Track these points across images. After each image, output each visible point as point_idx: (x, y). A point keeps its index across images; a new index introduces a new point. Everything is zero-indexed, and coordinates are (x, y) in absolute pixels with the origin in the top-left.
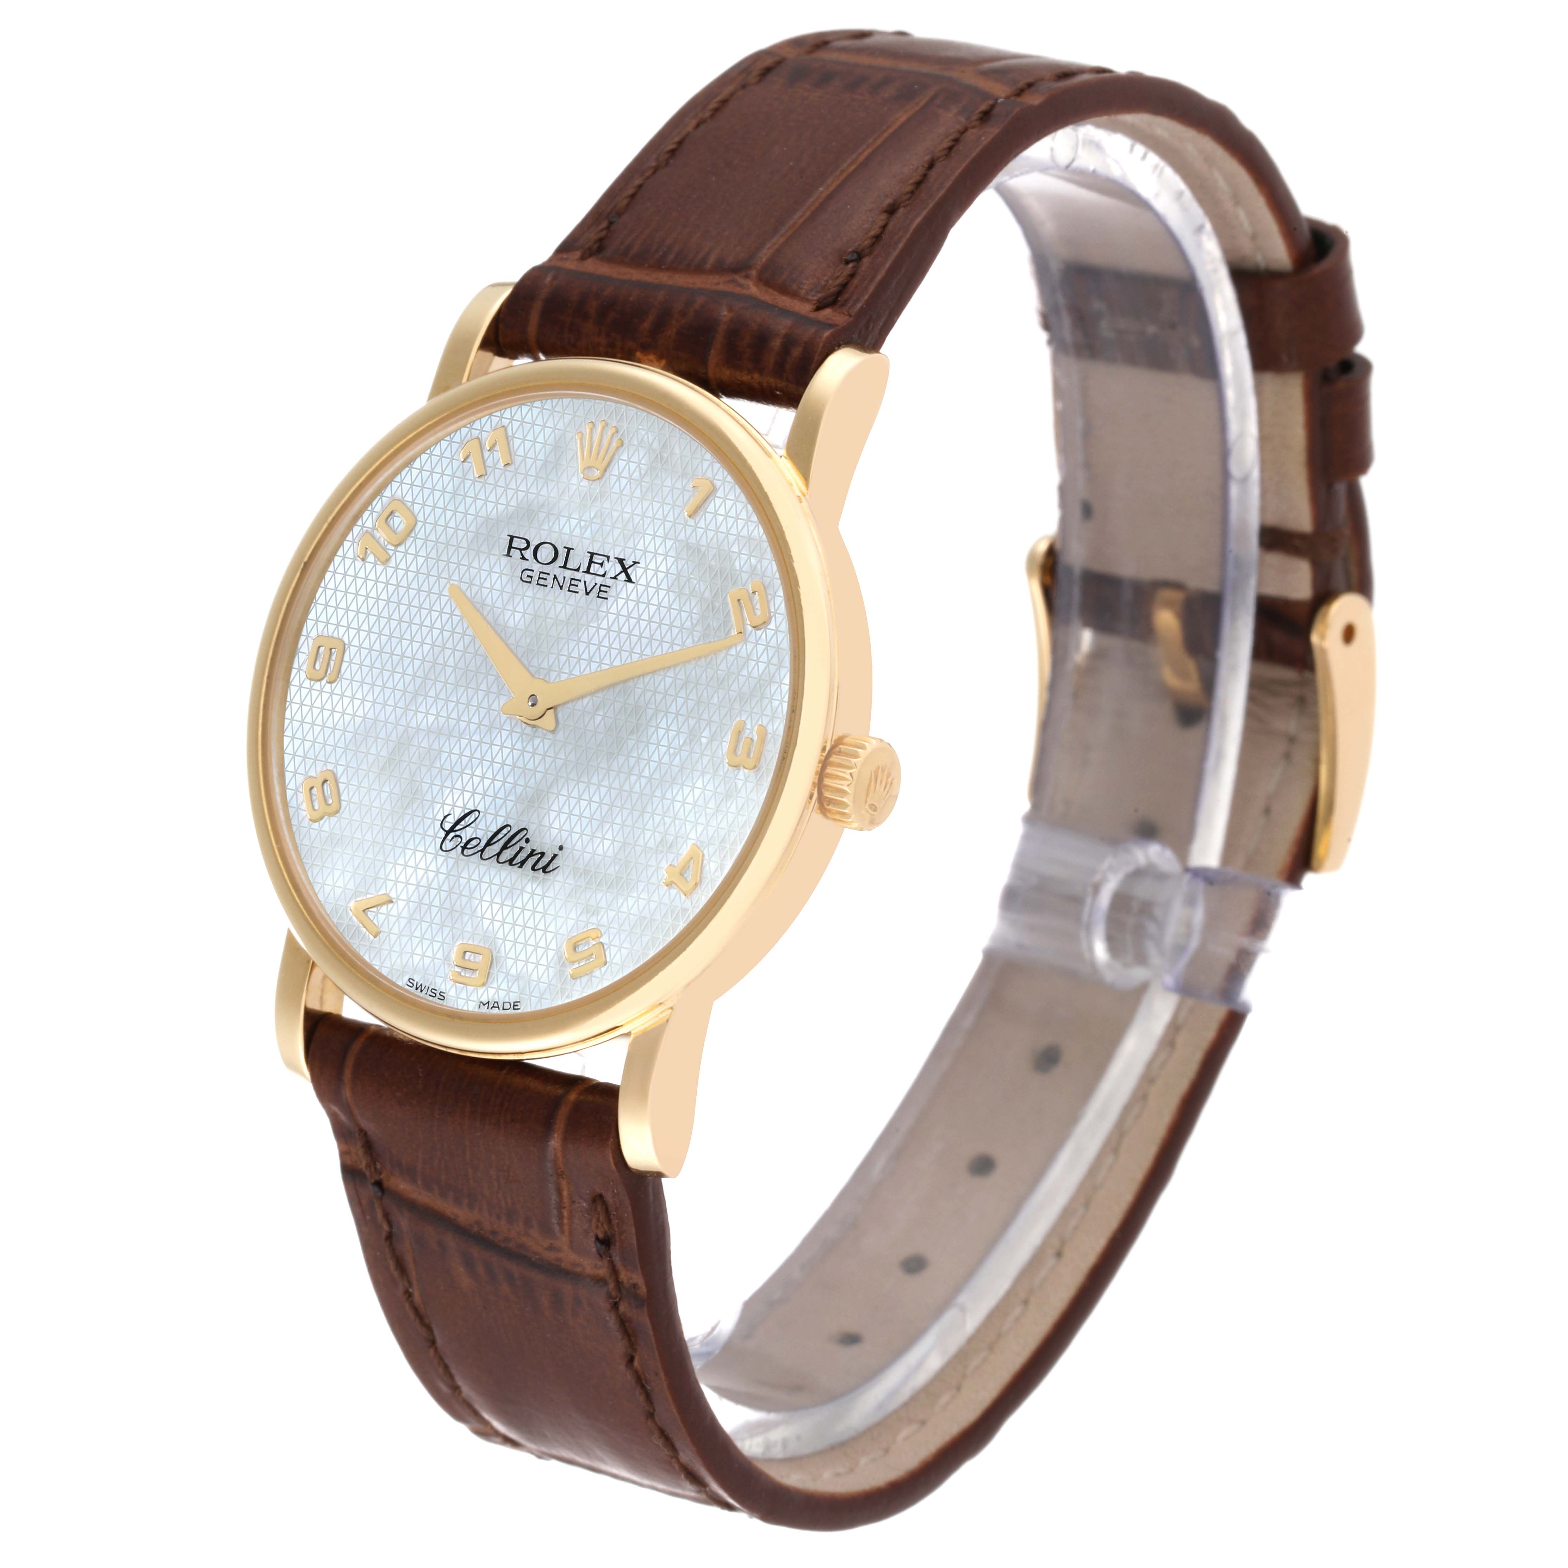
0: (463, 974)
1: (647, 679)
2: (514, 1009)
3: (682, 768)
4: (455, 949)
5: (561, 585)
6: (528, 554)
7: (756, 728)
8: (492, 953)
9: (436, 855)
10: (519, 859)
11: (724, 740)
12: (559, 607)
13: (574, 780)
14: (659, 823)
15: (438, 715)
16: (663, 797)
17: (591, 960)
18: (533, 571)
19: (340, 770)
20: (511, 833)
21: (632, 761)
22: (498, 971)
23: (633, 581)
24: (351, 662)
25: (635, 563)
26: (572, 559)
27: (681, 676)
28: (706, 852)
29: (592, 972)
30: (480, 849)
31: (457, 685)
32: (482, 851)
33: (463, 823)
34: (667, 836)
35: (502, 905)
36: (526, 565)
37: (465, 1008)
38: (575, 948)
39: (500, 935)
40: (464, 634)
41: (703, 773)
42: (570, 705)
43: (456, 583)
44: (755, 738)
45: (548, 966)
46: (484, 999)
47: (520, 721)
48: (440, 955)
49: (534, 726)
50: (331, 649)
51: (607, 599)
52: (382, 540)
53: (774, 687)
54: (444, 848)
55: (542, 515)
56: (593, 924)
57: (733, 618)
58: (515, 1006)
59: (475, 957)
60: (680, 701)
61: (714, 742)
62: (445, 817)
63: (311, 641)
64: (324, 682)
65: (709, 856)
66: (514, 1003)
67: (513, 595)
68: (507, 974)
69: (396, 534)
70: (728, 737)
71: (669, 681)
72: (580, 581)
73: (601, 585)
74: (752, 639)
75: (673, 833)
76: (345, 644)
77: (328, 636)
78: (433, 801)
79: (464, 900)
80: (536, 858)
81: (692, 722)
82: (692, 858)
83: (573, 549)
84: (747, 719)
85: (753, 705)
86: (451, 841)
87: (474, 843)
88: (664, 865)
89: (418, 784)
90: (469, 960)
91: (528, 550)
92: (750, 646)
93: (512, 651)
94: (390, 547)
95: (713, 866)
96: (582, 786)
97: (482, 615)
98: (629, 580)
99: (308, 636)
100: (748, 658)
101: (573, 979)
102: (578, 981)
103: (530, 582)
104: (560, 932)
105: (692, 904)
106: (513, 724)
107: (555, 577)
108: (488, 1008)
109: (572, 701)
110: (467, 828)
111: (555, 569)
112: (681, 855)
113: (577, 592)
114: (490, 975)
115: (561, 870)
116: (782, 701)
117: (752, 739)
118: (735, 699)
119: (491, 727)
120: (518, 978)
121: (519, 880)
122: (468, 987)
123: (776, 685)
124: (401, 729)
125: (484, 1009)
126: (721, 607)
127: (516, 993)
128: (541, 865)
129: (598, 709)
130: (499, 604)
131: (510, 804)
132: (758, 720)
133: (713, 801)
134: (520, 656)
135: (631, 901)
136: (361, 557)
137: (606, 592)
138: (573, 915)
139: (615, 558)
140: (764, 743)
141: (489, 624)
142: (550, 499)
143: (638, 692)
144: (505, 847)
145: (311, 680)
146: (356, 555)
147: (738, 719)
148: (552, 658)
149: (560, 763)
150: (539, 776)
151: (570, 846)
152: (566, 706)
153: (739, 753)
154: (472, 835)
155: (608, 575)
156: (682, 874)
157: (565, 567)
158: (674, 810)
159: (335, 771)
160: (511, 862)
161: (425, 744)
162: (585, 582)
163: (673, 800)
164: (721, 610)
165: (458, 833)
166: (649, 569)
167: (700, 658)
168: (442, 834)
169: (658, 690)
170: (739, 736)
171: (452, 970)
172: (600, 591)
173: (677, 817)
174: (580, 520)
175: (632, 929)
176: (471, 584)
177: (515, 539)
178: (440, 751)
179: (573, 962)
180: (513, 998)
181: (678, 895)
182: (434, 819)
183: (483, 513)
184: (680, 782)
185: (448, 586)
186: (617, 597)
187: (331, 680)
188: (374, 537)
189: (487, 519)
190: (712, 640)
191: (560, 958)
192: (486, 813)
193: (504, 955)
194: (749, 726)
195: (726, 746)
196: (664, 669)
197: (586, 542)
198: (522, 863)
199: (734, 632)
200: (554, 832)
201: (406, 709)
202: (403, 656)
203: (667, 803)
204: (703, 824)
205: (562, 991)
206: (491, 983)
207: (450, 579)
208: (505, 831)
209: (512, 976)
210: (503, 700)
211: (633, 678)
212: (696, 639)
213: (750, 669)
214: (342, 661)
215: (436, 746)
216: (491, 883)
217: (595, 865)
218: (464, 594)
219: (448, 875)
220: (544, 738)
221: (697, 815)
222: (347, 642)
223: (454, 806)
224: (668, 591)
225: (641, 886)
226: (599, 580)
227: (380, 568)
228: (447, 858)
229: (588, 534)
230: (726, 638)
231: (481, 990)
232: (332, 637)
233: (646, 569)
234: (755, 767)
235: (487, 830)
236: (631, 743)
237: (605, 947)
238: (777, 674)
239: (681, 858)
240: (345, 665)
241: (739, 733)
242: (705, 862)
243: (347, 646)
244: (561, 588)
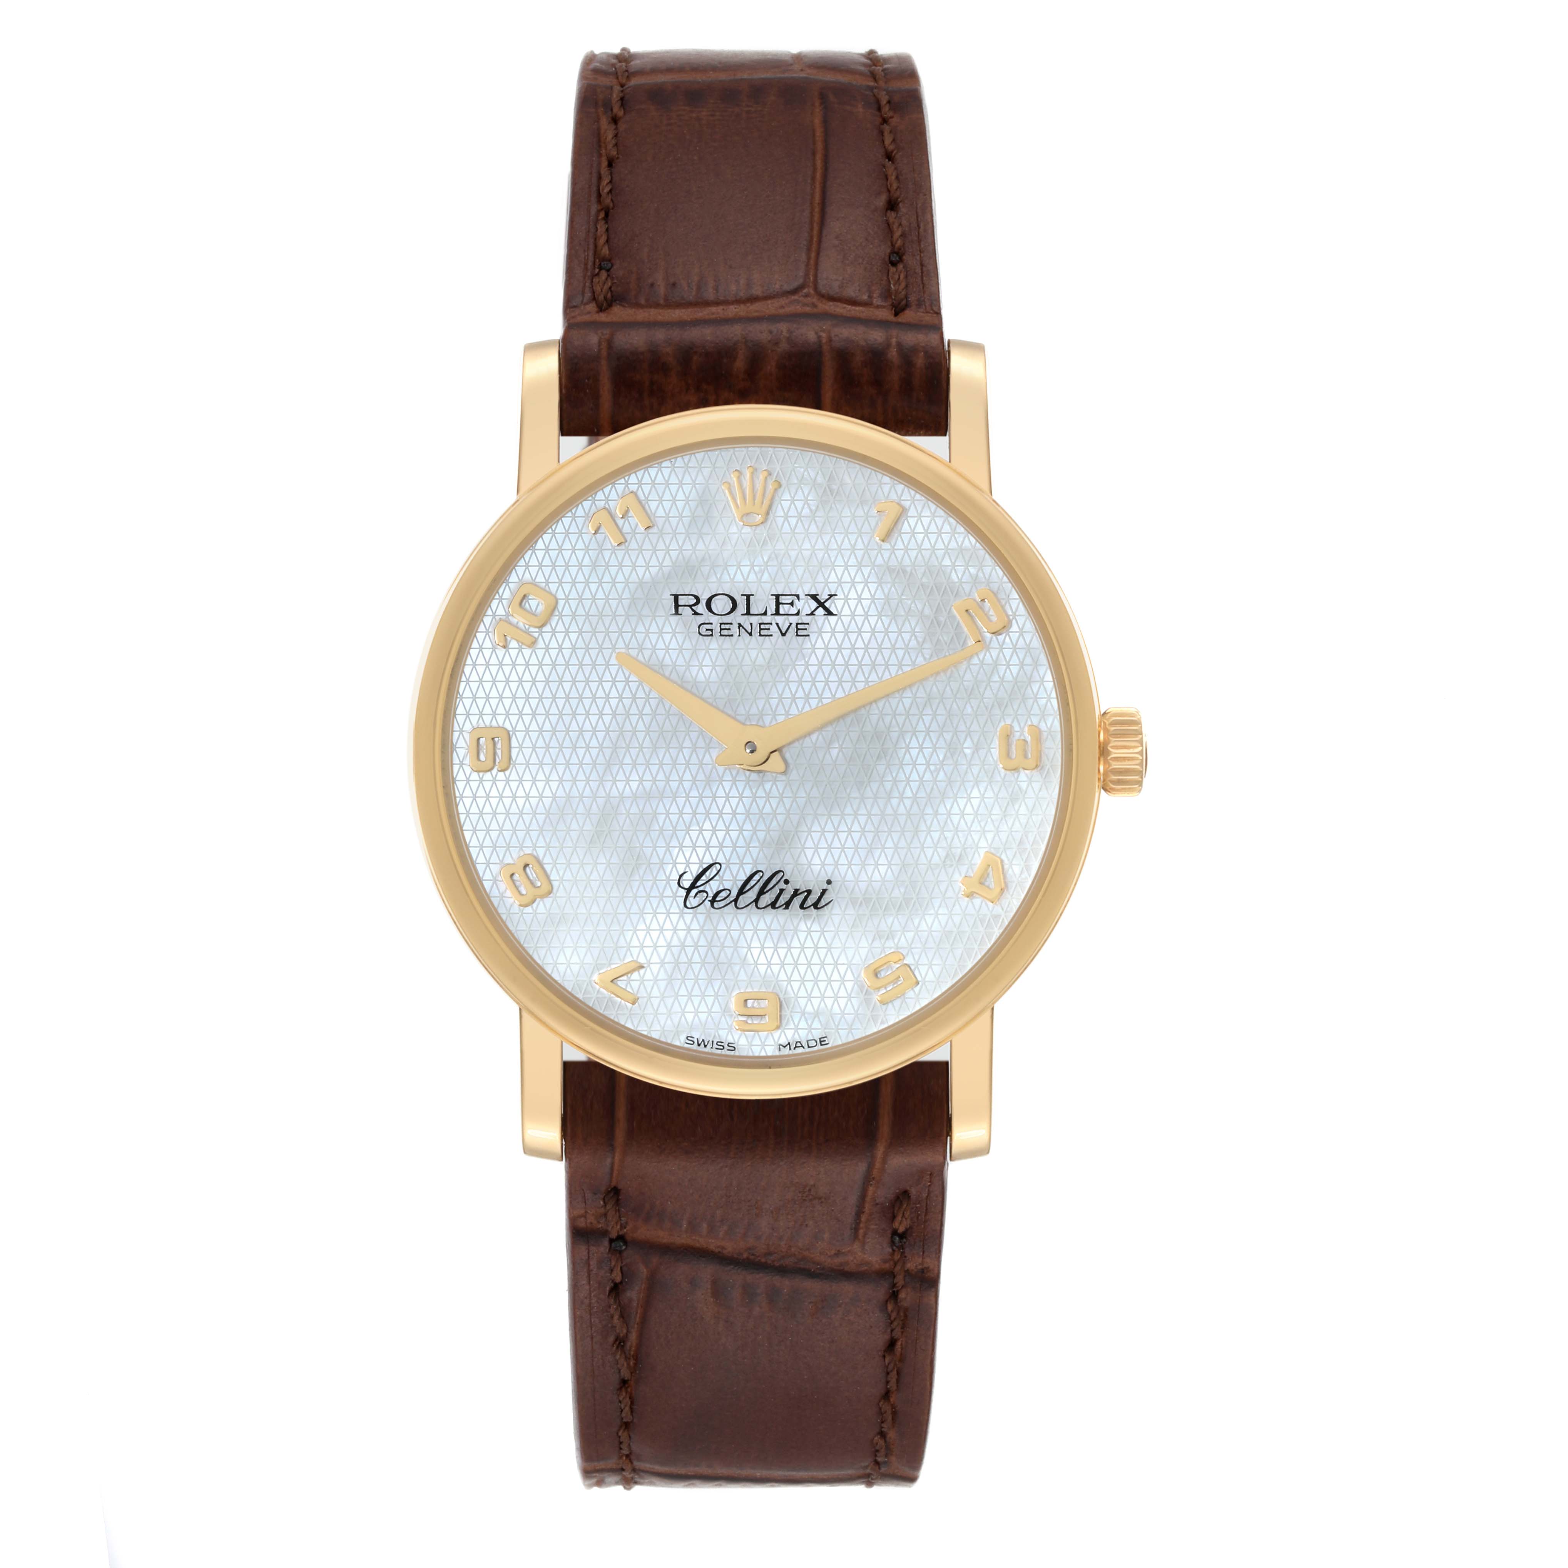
0: (750, 1021)
1: (881, 704)
2: (821, 1045)
3: (950, 782)
4: (733, 1000)
5: (750, 631)
6: (701, 608)
7: (1026, 729)
8: (778, 996)
9: (682, 914)
10: (782, 900)
11: (992, 746)
12: (753, 654)
13: (825, 815)
14: (939, 839)
15: (641, 781)
16: (936, 813)
17: (899, 983)
18: (711, 624)
19: (540, 852)
20: (765, 878)
21: (888, 786)
22: (791, 1012)
23: (834, 613)
24: (521, 747)
25: (831, 596)
26: (754, 605)
27: (921, 693)
28: (1003, 857)
29: (904, 994)
30: (732, 899)
31: (655, 748)
32: (736, 900)
33: (704, 878)
34: (952, 850)
35: (776, 948)
36: (700, 620)
37: (763, 1054)
38: (876, 974)
39: (783, 976)
40: (648, 698)
41: (977, 783)
42: (796, 744)
43: (623, 651)
44: (1029, 739)
45: (849, 997)
46: (784, 1041)
47: (741, 770)
48: (716, 1008)
49: (759, 772)
50: (493, 739)
51: (808, 635)
52: (521, 625)
53: (1035, 687)
54: (688, 905)
55: (705, 570)
56: (891, 948)
57: (965, 629)
58: (822, 1041)
59: (759, 1004)
60: (927, 719)
61: (981, 751)
62: (681, 876)
63: (467, 736)
64: (494, 771)
65: (1008, 860)
66: (820, 1039)
67: (695, 651)
68: (803, 1013)
69: (536, 616)
70: (996, 743)
71: (907, 702)
72: (771, 624)
73: (797, 624)
74: (994, 644)
75: (959, 845)
76: (508, 732)
77: (486, 727)
78: (662, 864)
79: (729, 951)
80: (802, 896)
81: (948, 736)
82: (989, 866)
83: (753, 595)
84: (1013, 722)
85: (1015, 707)
86: (695, 897)
87: (723, 894)
88: (958, 877)
89: (638, 849)
90: (753, 1007)
91: (700, 605)
92: (994, 653)
93: (711, 705)
94: (532, 629)
95: (1017, 869)
96: (836, 820)
97: (664, 676)
98: (829, 613)
99: (461, 731)
100: (996, 664)
101: (884, 1004)
102: (890, 1005)
103: (712, 635)
104: (854, 962)
105: (1003, 909)
106: (734, 773)
107: (740, 625)
108: (790, 1049)
109: (798, 740)
110: (711, 882)
111: (738, 617)
112: (974, 865)
113: (771, 635)
114: (783, 1018)
115: (836, 903)
116: (1049, 698)
117: (1025, 740)
118: (993, 706)
119: (708, 781)
120: (817, 1014)
121: (789, 920)
122: (760, 1033)
123: (1038, 685)
124: (601, 801)
125: (786, 1051)
126: (948, 620)
127: (819, 1029)
128: (810, 902)
129: (831, 742)
130: (681, 661)
131: (755, 852)
132: (1027, 721)
133: (997, 807)
134: (721, 708)
135: (929, 919)
136: (501, 644)
137: (806, 629)
138: (864, 943)
139: (806, 595)
140: (1040, 741)
141: (675, 683)
142: (710, 552)
143: (874, 718)
144: (762, 892)
145: (478, 772)
146: (494, 644)
147: (1002, 724)
148: (761, 703)
149: (801, 801)
150: (781, 818)
151: (840, 879)
152: (792, 746)
153: (1014, 756)
154: (719, 887)
155: (803, 613)
156: (981, 883)
157: (748, 613)
158: (953, 824)
159: (535, 854)
160: (773, 905)
161: (634, 810)
162: (777, 624)
163: (949, 814)
164: (949, 623)
165: (701, 888)
166: (850, 599)
167: (938, 673)
168: (683, 893)
169: (897, 713)
170: (1008, 739)
171: (736, 1019)
172: (798, 629)
173: (959, 829)
174: (752, 566)
175: (939, 945)
176: (641, 649)
177: (680, 597)
178: (655, 815)
179: (879, 989)
180: (817, 1035)
181: (984, 903)
182: (668, 880)
183: (634, 577)
184: (951, 795)
185: (614, 655)
186: (820, 632)
187: (503, 768)
188: (510, 623)
189: (641, 583)
190: (947, 654)
191: (861, 988)
192: (728, 863)
193: (793, 996)
194: (1017, 728)
195: (995, 752)
196: (898, 691)
197: (767, 587)
198: (787, 905)
199: (971, 642)
200: (816, 869)
201: (601, 781)
202: (581, 731)
203: (942, 818)
204: (992, 831)
205: (874, 1018)
206: (786, 1025)
207: (614, 648)
208: (757, 877)
209: (809, 1014)
210: (715, 753)
211: (864, 706)
212: (928, 657)
213: (1001, 674)
214: (510, 747)
215: (648, 809)
216: (756, 930)
217: (874, 892)
218: (636, 659)
219: (702, 930)
220: (775, 781)
221: (983, 824)
222: (510, 728)
223: (688, 863)
224: (880, 616)
225: (937, 903)
226: (794, 620)
227: (527, 652)
228: (695, 916)
229: (766, 577)
230: (962, 650)
231: (776, 1034)
232: (491, 727)
233: (846, 599)
234: (1037, 766)
235: (735, 880)
236: (881, 768)
237: (913, 967)
238: (1035, 674)
239: (976, 868)
240: (514, 752)
241: (1007, 737)
242: (1006, 867)
243: (511, 733)
244: (750, 634)
